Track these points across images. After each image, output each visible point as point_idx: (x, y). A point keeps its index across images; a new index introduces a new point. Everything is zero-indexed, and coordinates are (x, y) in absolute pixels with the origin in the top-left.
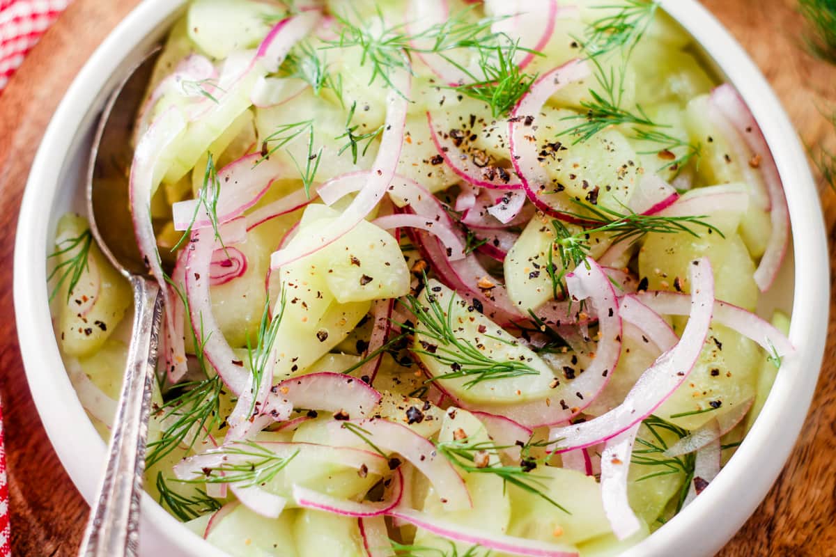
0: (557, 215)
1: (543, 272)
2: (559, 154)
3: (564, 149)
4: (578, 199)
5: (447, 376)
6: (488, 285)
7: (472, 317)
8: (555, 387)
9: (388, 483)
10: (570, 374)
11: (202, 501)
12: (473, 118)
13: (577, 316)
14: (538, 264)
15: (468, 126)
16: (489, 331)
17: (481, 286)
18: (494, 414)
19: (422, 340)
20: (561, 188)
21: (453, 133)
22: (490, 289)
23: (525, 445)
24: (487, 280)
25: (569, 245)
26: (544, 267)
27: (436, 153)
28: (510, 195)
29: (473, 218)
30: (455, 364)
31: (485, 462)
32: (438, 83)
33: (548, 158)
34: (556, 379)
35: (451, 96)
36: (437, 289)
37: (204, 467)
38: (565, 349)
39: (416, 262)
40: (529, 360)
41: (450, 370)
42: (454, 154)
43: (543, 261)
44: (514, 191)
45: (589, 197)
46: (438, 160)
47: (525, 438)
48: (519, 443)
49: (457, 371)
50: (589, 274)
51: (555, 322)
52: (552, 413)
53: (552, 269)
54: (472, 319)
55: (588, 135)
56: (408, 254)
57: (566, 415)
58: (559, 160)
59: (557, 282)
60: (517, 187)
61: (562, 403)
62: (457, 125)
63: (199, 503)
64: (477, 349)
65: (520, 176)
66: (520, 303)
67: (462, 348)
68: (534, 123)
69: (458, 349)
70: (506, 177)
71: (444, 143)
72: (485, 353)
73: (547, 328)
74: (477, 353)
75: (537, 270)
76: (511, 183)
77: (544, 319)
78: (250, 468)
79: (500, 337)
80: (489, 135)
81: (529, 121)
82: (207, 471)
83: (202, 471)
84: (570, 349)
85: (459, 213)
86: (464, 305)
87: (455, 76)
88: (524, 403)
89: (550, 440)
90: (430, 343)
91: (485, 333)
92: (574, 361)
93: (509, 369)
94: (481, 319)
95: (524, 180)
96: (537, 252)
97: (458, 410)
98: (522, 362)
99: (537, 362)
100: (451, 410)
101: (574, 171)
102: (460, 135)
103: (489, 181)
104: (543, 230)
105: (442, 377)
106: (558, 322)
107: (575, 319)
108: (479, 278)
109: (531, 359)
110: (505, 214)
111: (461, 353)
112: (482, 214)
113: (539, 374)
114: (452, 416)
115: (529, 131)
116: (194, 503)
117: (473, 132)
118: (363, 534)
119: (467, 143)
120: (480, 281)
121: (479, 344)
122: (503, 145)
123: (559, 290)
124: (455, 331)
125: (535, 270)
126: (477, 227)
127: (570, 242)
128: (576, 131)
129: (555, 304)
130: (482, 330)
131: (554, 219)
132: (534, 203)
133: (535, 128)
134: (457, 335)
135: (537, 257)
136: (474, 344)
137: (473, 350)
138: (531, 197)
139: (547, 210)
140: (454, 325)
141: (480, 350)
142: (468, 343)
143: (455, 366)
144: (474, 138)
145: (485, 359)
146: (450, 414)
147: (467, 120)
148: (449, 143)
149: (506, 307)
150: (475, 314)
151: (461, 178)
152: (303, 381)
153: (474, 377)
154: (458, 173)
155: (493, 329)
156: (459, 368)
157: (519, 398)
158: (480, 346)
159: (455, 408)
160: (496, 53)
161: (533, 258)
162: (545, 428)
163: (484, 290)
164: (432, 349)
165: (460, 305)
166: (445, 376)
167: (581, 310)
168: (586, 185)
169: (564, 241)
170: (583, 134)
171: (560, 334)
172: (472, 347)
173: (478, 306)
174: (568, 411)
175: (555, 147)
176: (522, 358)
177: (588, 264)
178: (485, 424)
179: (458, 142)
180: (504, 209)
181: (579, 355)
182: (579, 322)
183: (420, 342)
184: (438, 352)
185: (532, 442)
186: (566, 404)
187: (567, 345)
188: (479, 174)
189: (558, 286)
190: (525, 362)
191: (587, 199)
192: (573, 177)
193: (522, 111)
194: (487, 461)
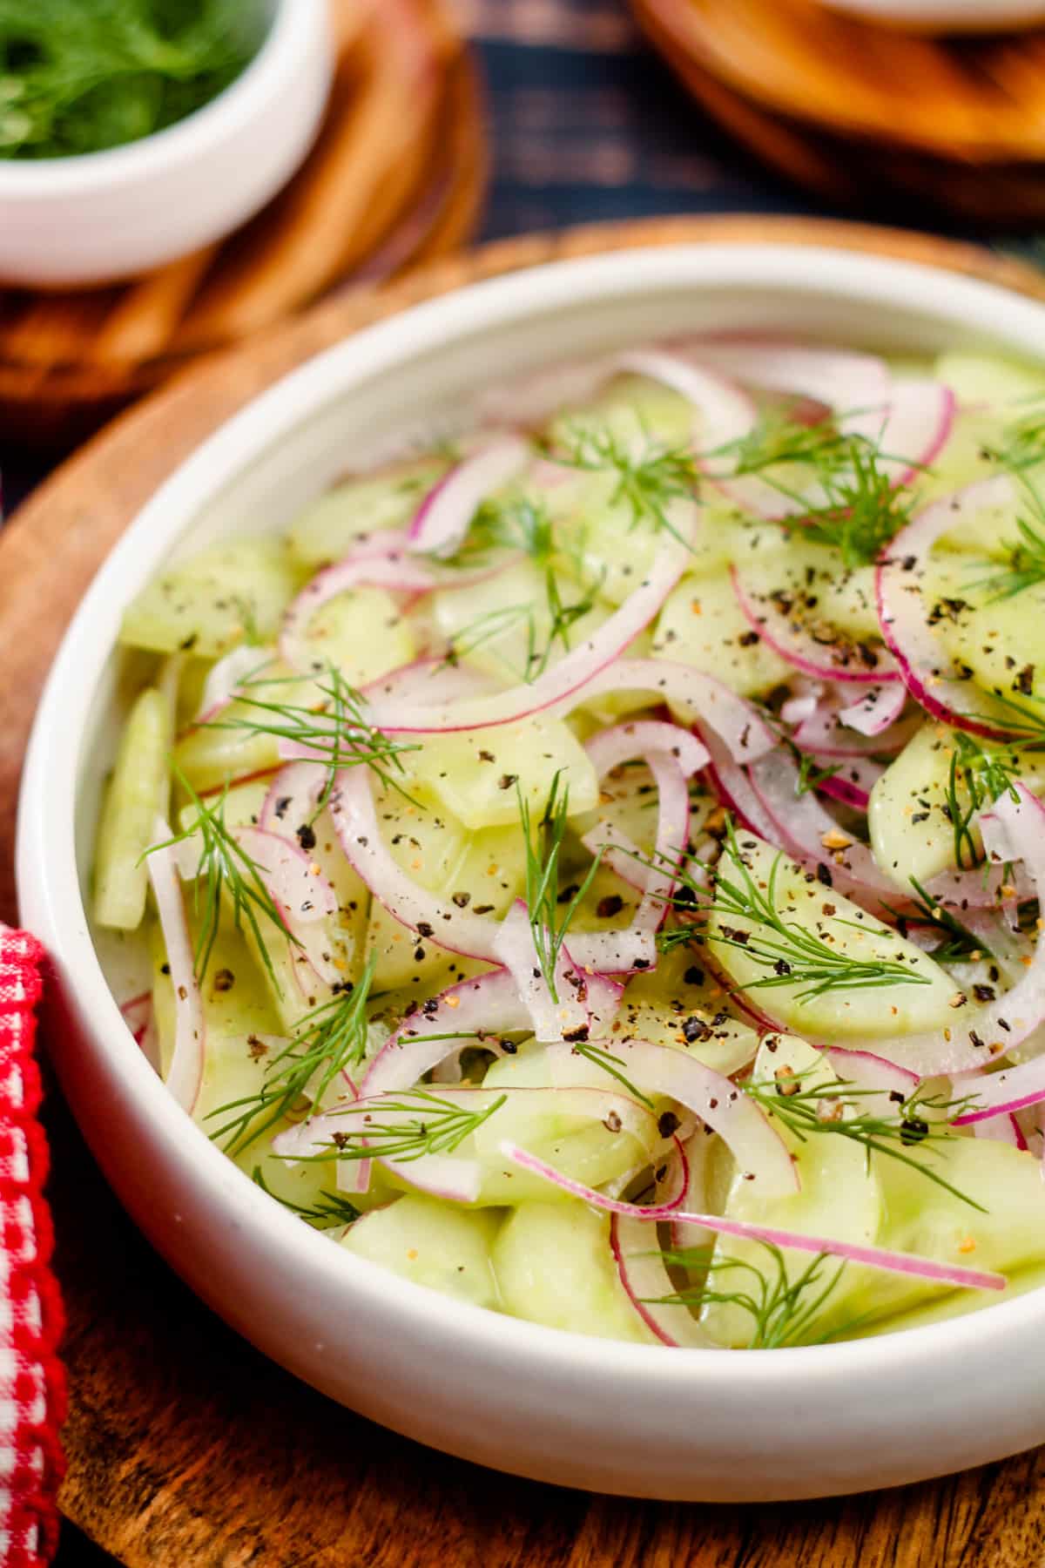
0: (961, 722)
1: (936, 815)
2: (964, 616)
3: (971, 609)
4: (999, 692)
5: (766, 982)
6: (839, 842)
7: (812, 891)
8: (958, 1006)
9: (662, 1173)
10: (983, 994)
11: (332, 1211)
12: (810, 574)
13: (999, 892)
14: (927, 801)
15: (803, 585)
16: (839, 914)
17: (827, 844)
18: (849, 1049)
19: (724, 925)
20: (967, 673)
21: (777, 596)
22: (843, 849)
23: (906, 1099)
24: (837, 835)
25: (984, 767)
26: (937, 806)
27: (748, 627)
28: (878, 689)
29: (814, 735)
30: (781, 962)
31: (835, 1116)
32: (747, 517)
33: (945, 622)
34: (960, 993)
35: (772, 539)
36: (748, 845)
37: (334, 1132)
38: (976, 954)
39: (712, 813)
40: (914, 961)
41: (772, 973)
42: (777, 628)
43: (938, 798)
44: (883, 684)
45: (1018, 683)
46: (751, 639)
47: (907, 1090)
48: (897, 1097)
49: (785, 974)
50: (1018, 811)
51: (959, 902)
52: (955, 1058)
53: (951, 812)
54: (811, 895)
55: (1012, 593)
56: (697, 801)
57: (981, 1057)
58: (964, 625)
59: (962, 831)
60: (891, 676)
61: (973, 1035)
62: (784, 584)
63: (327, 1215)
64: (821, 941)
65: (896, 652)
66: (895, 865)
67: (794, 939)
68: (918, 567)
69: (785, 939)
70: (871, 660)
71: (759, 610)
72: (836, 948)
73: (944, 914)
74: (820, 946)
75: (927, 810)
76: (881, 669)
77: (938, 898)
78: (419, 1131)
79: (861, 922)
80: (840, 590)
81: (909, 564)
82: (340, 1140)
83: (332, 1140)
84: (987, 955)
85: (786, 726)
86: (797, 872)
87: (780, 506)
88: (902, 1033)
89: (953, 1099)
90: (737, 929)
91: (835, 916)
92: (994, 974)
93: (874, 972)
94: (824, 895)
95: (903, 661)
96: (928, 783)
97: (783, 1037)
98: (900, 963)
99: (927, 967)
100: (769, 1037)
101: (990, 643)
102: (788, 597)
103: (841, 669)
104: (937, 747)
105: (757, 984)
106: (965, 904)
107: (995, 898)
108: (822, 833)
109: (916, 960)
110: (868, 720)
111: (792, 946)
112: (827, 726)
113: (929, 983)
114: (772, 1046)
115: (910, 578)
116: (317, 1215)
117: (813, 591)
118: (617, 1257)
119: (800, 612)
120: (825, 836)
121: (823, 932)
122: (865, 605)
123: (965, 850)
124: (780, 913)
125: (922, 810)
126: (820, 751)
127: (986, 762)
128: (994, 584)
129: (958, 874)
130: (829, 910)
131: (957, 730)
132: (921, 702)
133: (920, 575)
134: (784, 919)
135: (926, 790)
136: (815, 933)
137: (810, 940)
138: (915, 688)
139: (945, 714)
140: (780, 903)
141: (825, 942)
142: (804, 930)
143: (781, 967)
144: (812, 603)
145: (833, 956)
146: (769, 1043)
147: (800, 575)
148: (770, 610)
149: (872, 881)
150: (816, 886)
151: (793, 668)
153: (814, 984)
154: (787, 657)
155: (847, 911)
156: (787, 969)
157: (894, 1021)
158: (823, 936)
159: (777, 1034)
160: (850, 465)
161: (919, 793)
162: (944, 1080)
163: (832, 851)
164: (741, 937)
165: (790, 871)
166: (762, 982)
167: (1005, 882)
168: (1011, 662)
169: (975, 762)
170: (1004, 589)
171: (967, 926)
172: (811, 937)
173: (824, 875)
174: (985, 1050)
175: (956, 606)
176: (900, 957)
177: (1016, 794)
178: (833, 1063)
179: (786, 608)
180: (868, 709)
181: (1004, 965)
182: (1001, 903)
183: (721, 927)
184: (750, 943)
185: (921, 1096)
186: (979, 1038)
187: (979, 947)
188: (824, 658)
189: (964, 840)
190: (905, 963)
191: (1015, 688)
192: (988, 650)
193: (898, 551)
194: (839, 1115)
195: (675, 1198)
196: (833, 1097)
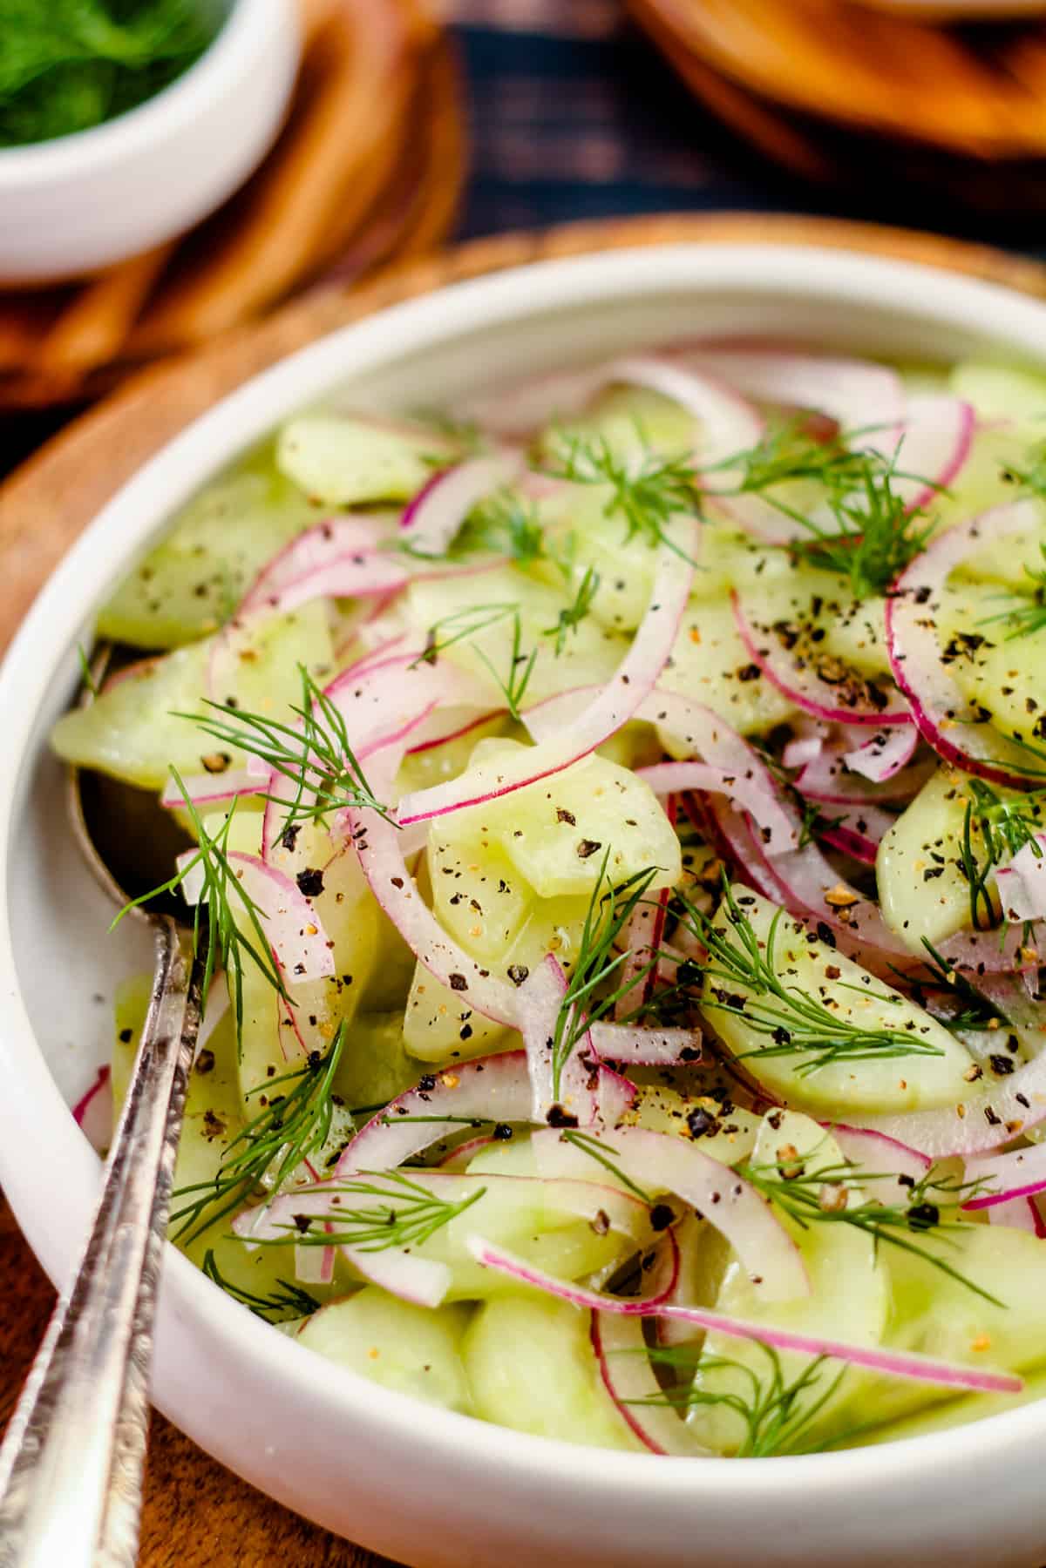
0: (977, 768)
1: (951, 870)
2: (981, 654)
3: (989, 646)
4: (1018, 736)
5: (764, 1052)
6: (846, 898)
7: (814, 952)
8: (973, 1079)
9: (650, 1260)
10: (1002, 1066)
11: (290, 1302)
12: (817, 604)
13: (1018, 955)
14: (941, 855)
15: (809, 617)
16: (844, 978)
17: (831, 900)
18: (854, 1126)
19: (718, 987)
20: (984, 716)
21: (781, 627)
22: (849, 906)
23: (917, 1182)
24: (843, 892)
25: (1002, 818)
26: (952, 860)
27: (746, 660)
28: (888, 732)
29: (818, 780)
30: (781, 1030)
31: (839, 1203)
32: (752, 540)
33: (961, 660)
34: (975, 1065)
35: (778, 565)
36: (746, 901)
37: (297, 1213)
38: (994, 1022)
39: (707, 865)
40: (925, 1030)
41: (770, 1042)
42: (780, 662)
43: (951, 852)
44: (895, 727)
45: (1039, 728)
46: (751, 673)
47: (918, 1173)
48: (905, 1180)
49: (784, 1043)
50: (1040, 866)
51: (975, 966)
52: (968, 1136)
53: (967, 866)
54: (813, 956)
55: (1034, 628)
56: (691, 852)
57: (997, 1136)
58: (982, 663)
59: (978, 887)
60: (902, 718)
61: (989, 1112)
62: (788, 613)
63: (283, 1306)
64: (823, 1006)
65: (906, 691)
66: (906, 925)
67: (796, 1005)
68: (933, 599)
69: (785, 1005)
70: (881, 700)
71: (761, 641)
72: (840, 1015)
73: (959, 979)
74: (823, 1013)
75: (940, 866)
76: (890, 710)
77: (952, 961)
78: (386, 1218)
79: (868, 987)
80: (847, 623)
81: (923, 596)
82: (302, 1222)
83: (293, 1223)
84: (1005, 1023)
85: (789, 771)
86: (798, 931)
87: (785, 530)
88: (911, 1109)
89: (966, 1181)
90: (732, 993)
91: (839, 980)
92: (1013, 1044)
93: (882, 1042)
94: (828, 956)
95: (915, 701)
96: (940, 833)
97: (786, 1113)
98: (910, 1032)
99: (939, 1037)
100: (772, 1112)
101: (1010, 683)
102: (793, 629)
103: (847, 709)
104: (951, 795)
105: (754, 1054)
106: (981, 968)
107: (1013, 961)
108: (827, 889)
109: (928, 1029)
110: (875, 765)
111: (792, 1012)
112: (833, 771)
113: (942, 1054)
114: (775, 1123)
115: (923, 611)
117: (819, 624)
118: (598, 1353)
119: (805, 645)
120: (829, 892)
121: (826, 997)
122: (874, 640)
123: (982, 907)
124: (780, 975)
125: (934, 865)
126: (824, 798)
127: (1004, 812)
128: (1014, 618)
129: (975, 935)
130: (832, 974)
131: (973, 777)
132: (934, 746)
133: (935, 608)
134: (785, 982)
135: (939, 844)
136: (818, 998)
137: (812, 1006)
138: (927, 732)
139: (961, 760)
140: (779, 965)
141: (829, 1009)
142: (805, 995)
143: (781, 1035)
144: (819, 635)
145: (837, 1024)
146: (771, 1120)
147: (806, 605)
148: (773, 642)
149: (880, 941)
150: (819, 947)
151: (798, 707)
152: (487, 1067)
153: (816, 1054)
154: (789, 695)
155: (853, 974)
156: (787, 1038)
157: (903, 1096)
158: (827, 1002)
159: (779, 1110)
160: (861, 483)
161: (931, 845)
162: (957, 1161)
163: (837, 909)
164: (737, 1002)
165: (791, 930)
166: (759, 1052)
167: (1025, 943)
168: (1032, 705)
169: (992, 812)
170: (1026, 624)
171: (984, 991)
172: (813, 1003)
173: (824, 934)
174: (1002, 1128)
175: (973, 642)
176: (910, 1026)
177: (1037, 847)
178: (840, 1142)
179: (790, 641)
180: (876, 753)
181: (1024, 1035)
182: (1021, 967)
183: (713, 990)
184: (746, 1008)
185: (931, 1180)
186: (996, 1115)
187: (999, 1016)
188: (829, 698)
189: (980, 896)
190: (916, 1033)
191: (1036, 733)
192: (1008, 691)
193: (912, 580)
194: (843, 1201)
195: (662, 1292)
196: (836, 1182)
